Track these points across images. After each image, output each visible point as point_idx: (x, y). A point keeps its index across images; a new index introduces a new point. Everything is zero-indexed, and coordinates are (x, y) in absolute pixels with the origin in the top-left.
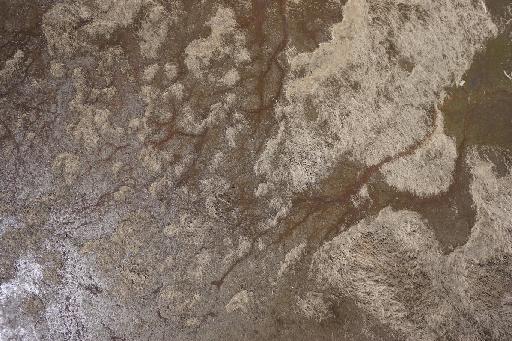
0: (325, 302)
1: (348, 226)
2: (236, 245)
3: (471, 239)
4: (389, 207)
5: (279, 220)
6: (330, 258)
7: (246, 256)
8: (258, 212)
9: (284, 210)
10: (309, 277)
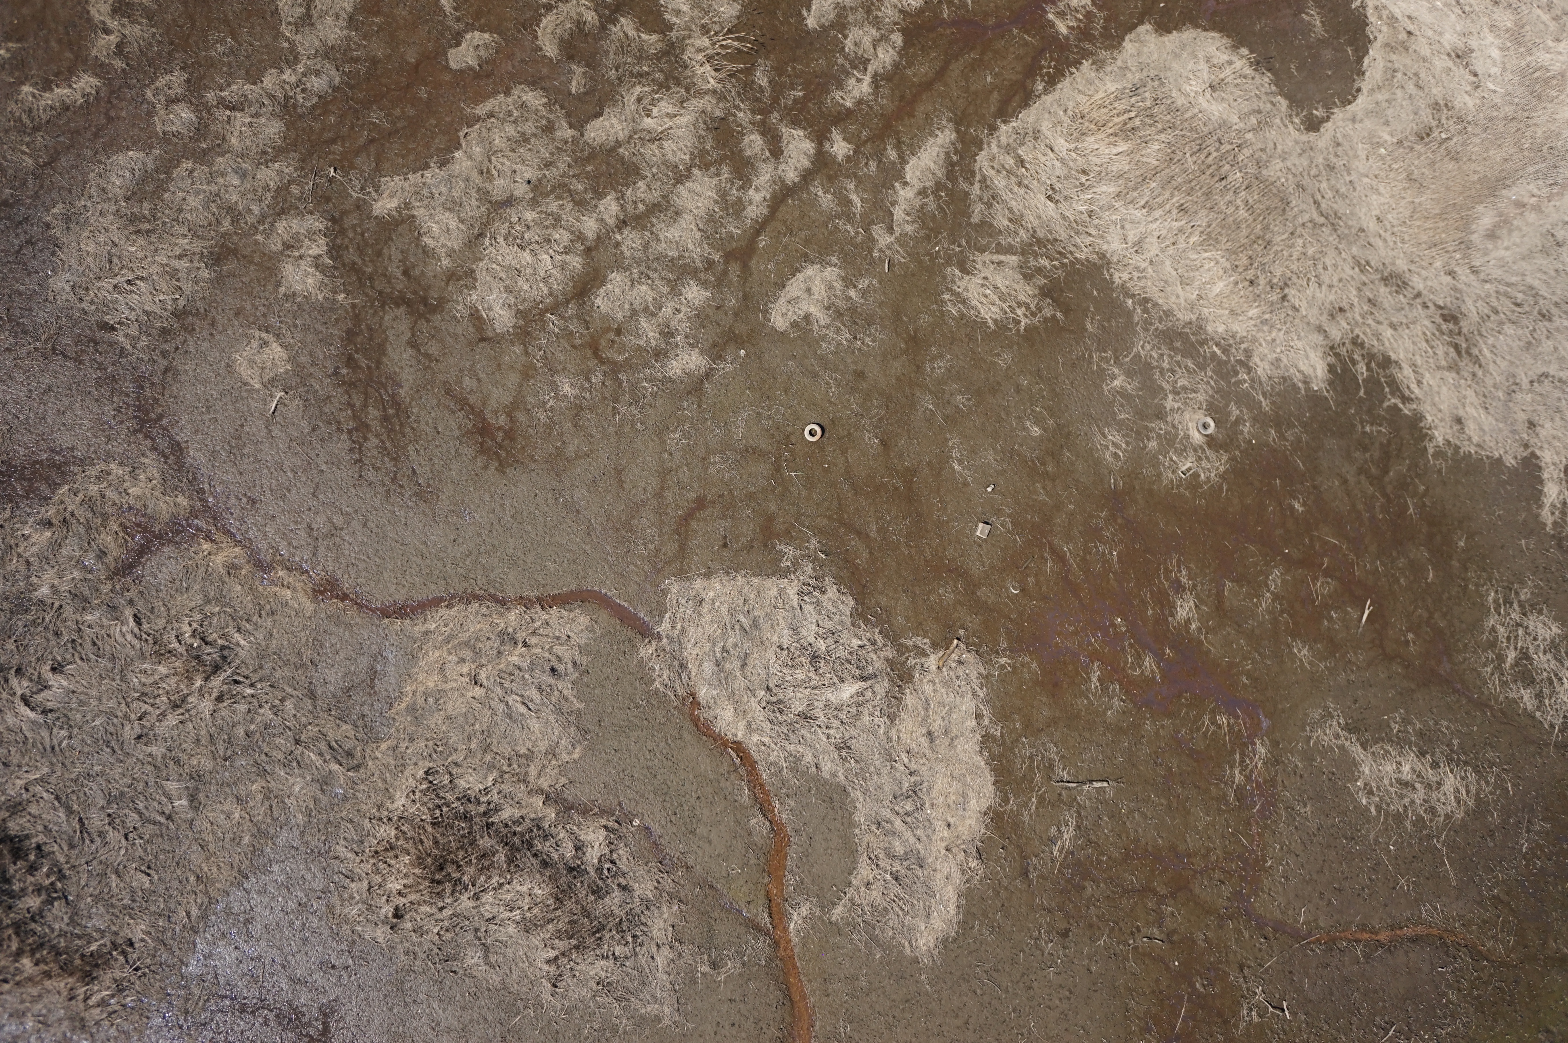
0: (1027, 277)
1: (1052, 82)
2: (777, 153)
3: (1365, 86)
4: (1145, 28)
5: (876, 81)
6: (1021, 162)
7: (807, 176)
8: (819, 64)
9: (886, 57)
10: (975, 219)
